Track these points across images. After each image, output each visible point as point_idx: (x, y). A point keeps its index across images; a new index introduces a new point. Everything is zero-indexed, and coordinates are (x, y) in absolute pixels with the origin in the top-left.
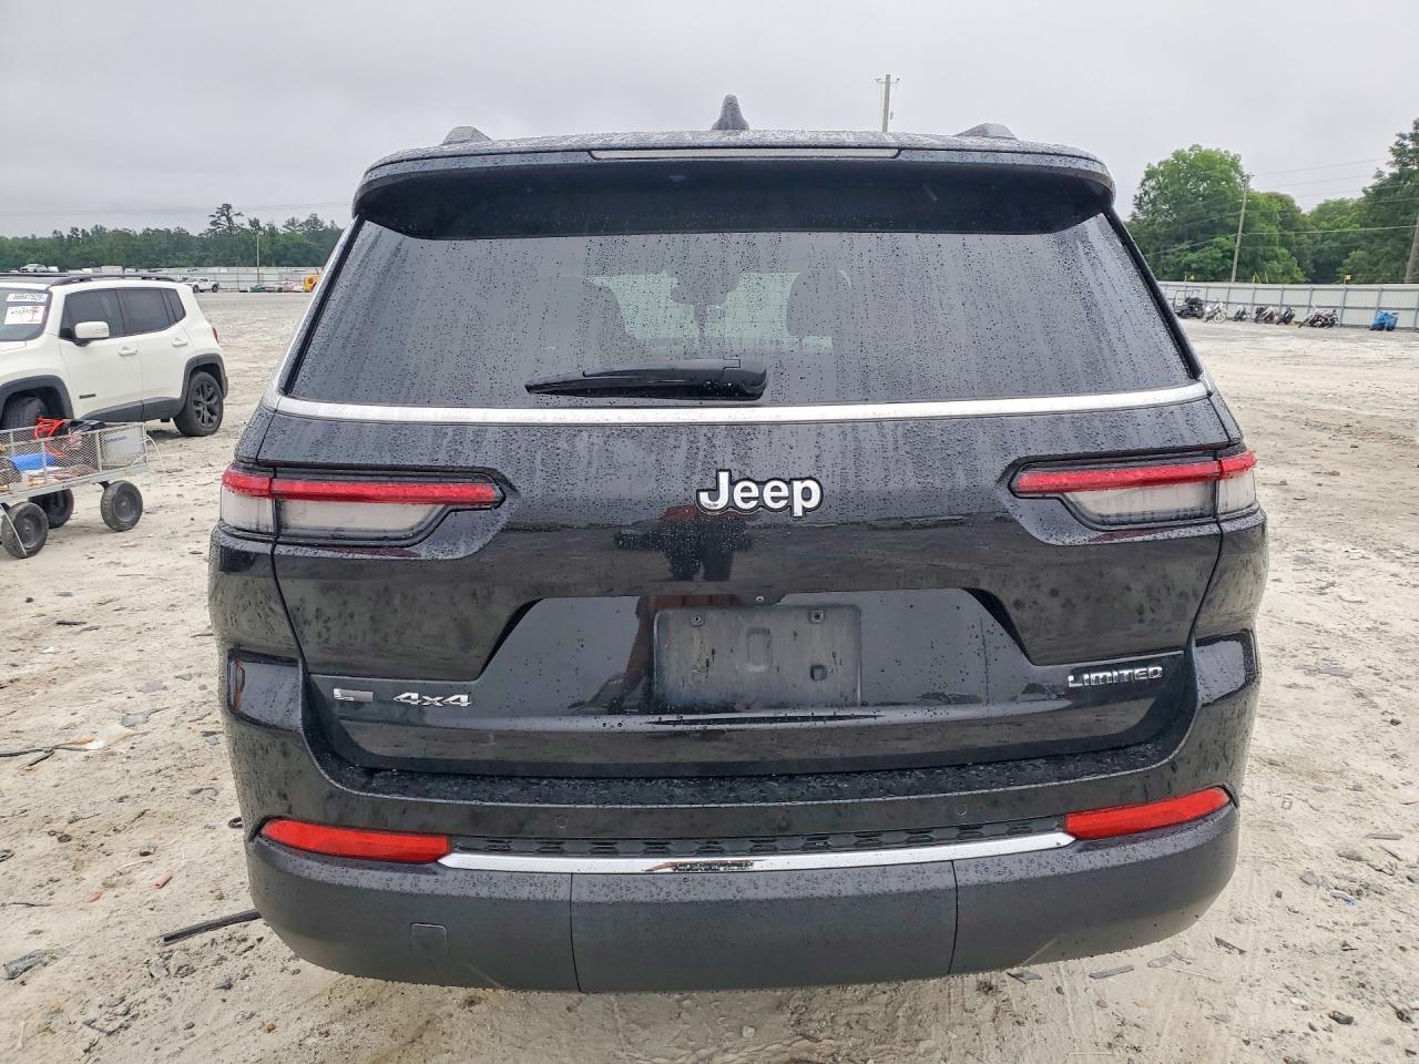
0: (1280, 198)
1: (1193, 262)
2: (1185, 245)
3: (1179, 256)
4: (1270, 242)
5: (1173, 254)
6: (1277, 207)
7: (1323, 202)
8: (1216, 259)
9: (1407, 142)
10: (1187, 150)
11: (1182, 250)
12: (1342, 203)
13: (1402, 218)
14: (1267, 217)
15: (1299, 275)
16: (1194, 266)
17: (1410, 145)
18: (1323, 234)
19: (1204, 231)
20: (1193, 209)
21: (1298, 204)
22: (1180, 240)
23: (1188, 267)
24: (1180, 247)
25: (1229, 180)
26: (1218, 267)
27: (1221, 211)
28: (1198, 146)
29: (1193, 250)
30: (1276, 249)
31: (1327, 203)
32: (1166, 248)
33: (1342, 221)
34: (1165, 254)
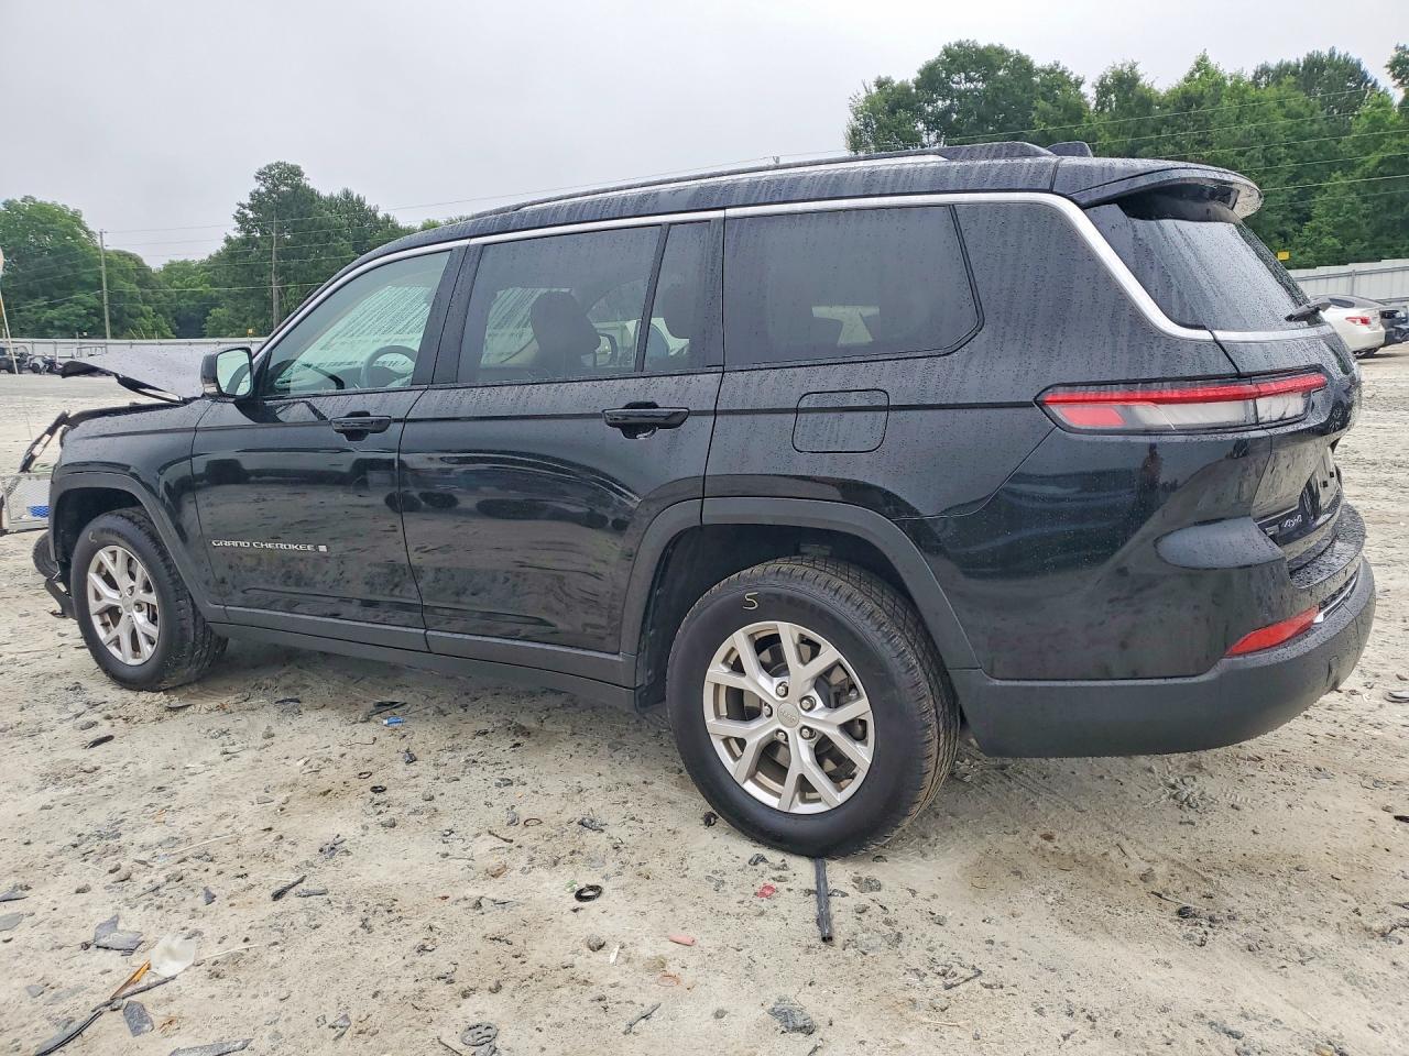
0: (130, 257)
1: (54, 318)
2: (41, 301)
3: (36, 313)
4: (133, 299)
5: (29, 310)
6: (131, 265)
7: (167, 262)
8: (80, 316)
9: (247, 211)
10: (19, 200)
11: (39, 307)
12: (185, 263)
13: (257, 279)
14: (125, 274)
15: (169, 333)
16: (56, 323)
17: (251, 215)
18: (178, 293)
19: (60, 287)
20: (41, 264)
21: (147, 262)
22: (33, 295)
23: (50, 323)
24: (36, 304)
25: (75, 236)
26: (85, 323)
27: (74, 267)
28: (31, 197)
29: (52, 306)
30: (140, 306)
31: (172, 264)
32: (18, 305)
33: (192, 281)
34: (19, 311)
